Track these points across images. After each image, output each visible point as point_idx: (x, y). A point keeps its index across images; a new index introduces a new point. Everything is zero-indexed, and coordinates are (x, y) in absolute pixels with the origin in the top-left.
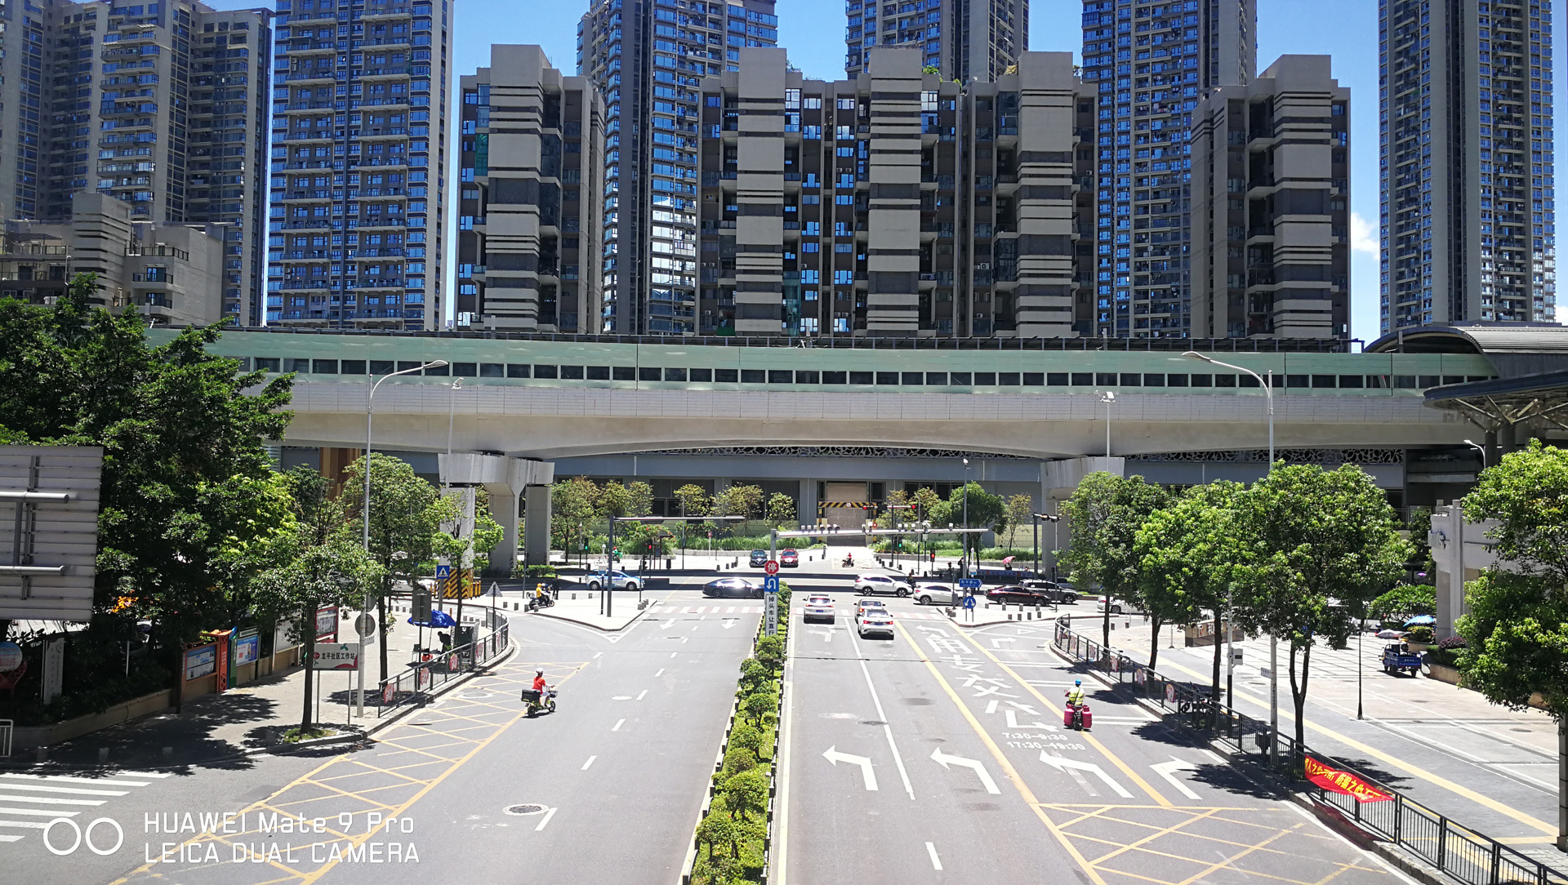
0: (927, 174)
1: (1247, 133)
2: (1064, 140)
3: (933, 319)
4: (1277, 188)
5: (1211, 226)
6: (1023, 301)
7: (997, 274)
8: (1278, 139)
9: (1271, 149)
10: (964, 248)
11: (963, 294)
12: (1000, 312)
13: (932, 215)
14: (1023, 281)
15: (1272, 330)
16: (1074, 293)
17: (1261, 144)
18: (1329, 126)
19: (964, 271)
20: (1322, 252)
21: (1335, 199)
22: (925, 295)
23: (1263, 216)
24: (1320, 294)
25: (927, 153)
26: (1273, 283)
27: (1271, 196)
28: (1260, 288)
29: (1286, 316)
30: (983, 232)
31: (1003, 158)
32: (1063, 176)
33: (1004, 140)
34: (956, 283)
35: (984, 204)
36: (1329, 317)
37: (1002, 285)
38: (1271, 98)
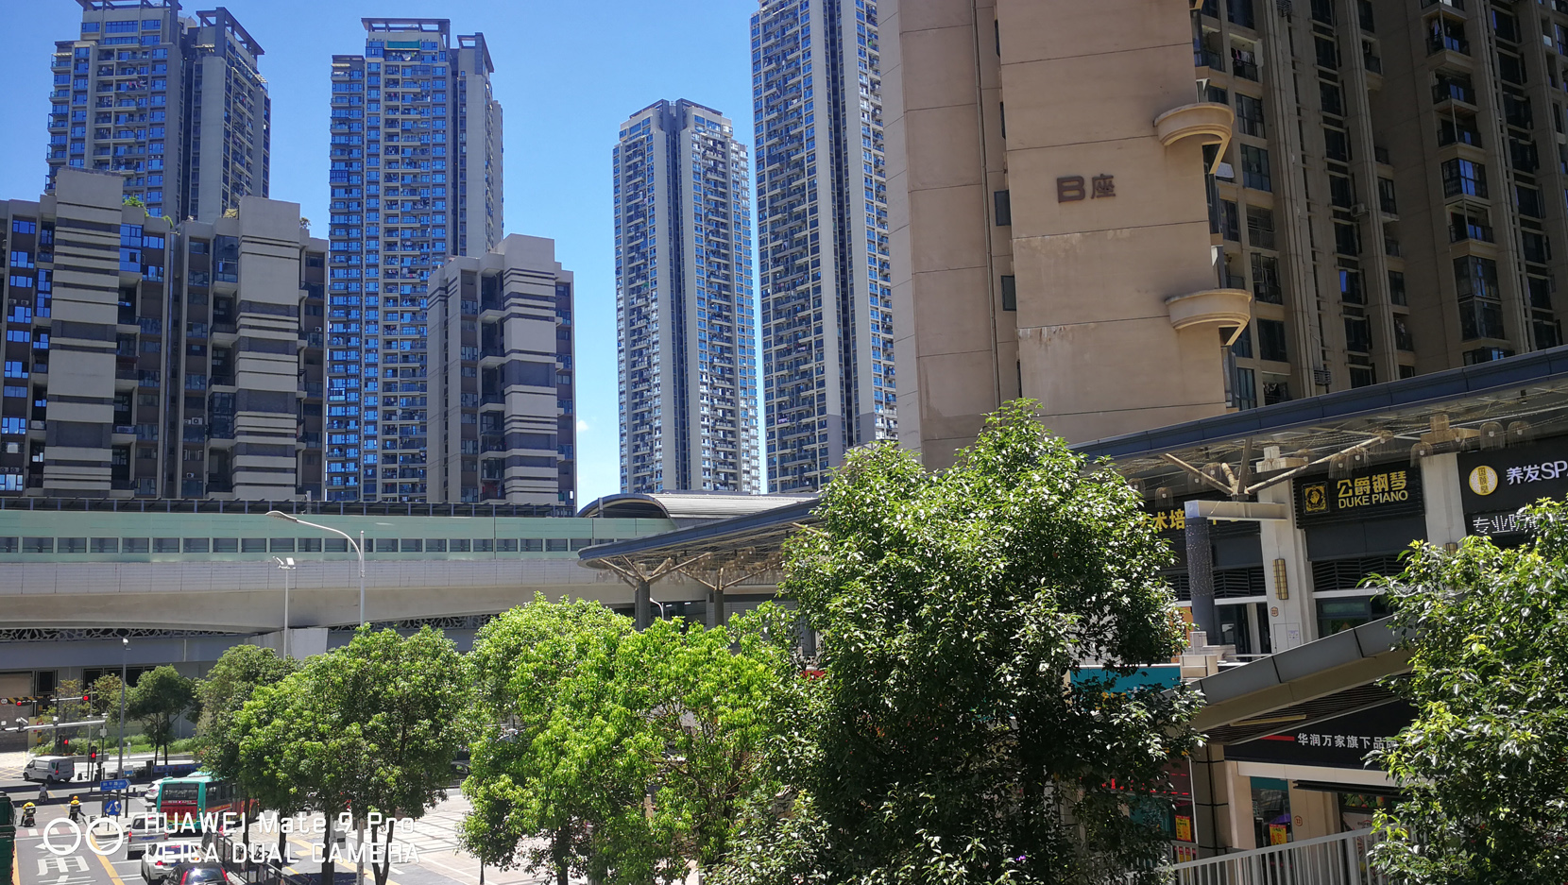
0: (126, 314)
1: (480, 304)
2: (291, 294)
3: (132, 478)
4: (505, 360)
5: (446, 391)
6: (241, 461)
7: (211, 431)
8: (506, 313)
9: (502, 321)
10: (174, 400)
11: (172, 451)
12: (215, 471)
13: (133, 360)
14: (241, 439)
15: (503, 496)
16: (300, 455)
17: (492, 315)
18: (553, 305)
19: (173, 426)
20: (548, 423)
21: (561, 373)
22: (122, 450)
23: (495, 384)
24: (547, 462)
25: (127, 292)
26: (504, 450)
27: (502, 366)
28: (492, 454)
29: (515, 482)
30: (196, 386)
31: (222, 305)
32: (287, 330)
33: (221, 287)
34: (161, 438)
35: (197, 353)
36: (556, 484)
37: (217, 442)
38: (501, 274)
